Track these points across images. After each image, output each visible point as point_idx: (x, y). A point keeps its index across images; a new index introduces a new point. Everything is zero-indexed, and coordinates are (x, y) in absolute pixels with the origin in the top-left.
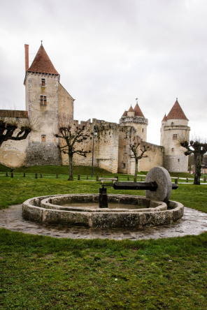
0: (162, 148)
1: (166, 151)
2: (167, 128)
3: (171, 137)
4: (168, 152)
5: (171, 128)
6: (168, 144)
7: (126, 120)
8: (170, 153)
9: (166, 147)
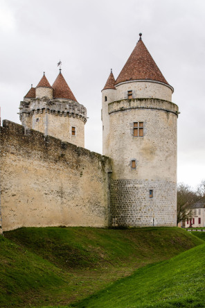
0: (105, 160)
1: (115, 170)
2: (116, 107)
3: (129, 131)
4: (121, 171)
5: (126, 105)
6: (121, 150)
7: (32, 107)
8: (127, 175)
9: (115, 157)
